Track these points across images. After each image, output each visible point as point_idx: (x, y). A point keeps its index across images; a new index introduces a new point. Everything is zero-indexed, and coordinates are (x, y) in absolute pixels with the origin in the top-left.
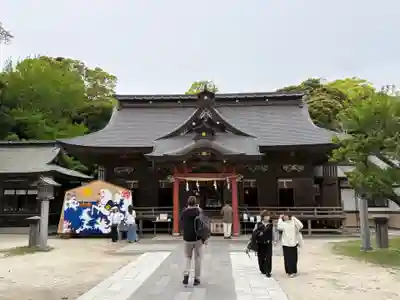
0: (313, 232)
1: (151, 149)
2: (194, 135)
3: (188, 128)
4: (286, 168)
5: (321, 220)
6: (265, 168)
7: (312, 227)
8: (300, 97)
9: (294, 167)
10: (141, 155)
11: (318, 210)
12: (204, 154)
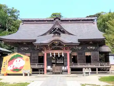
0: (98, 73)
1: (35, 40)
2: (52, 35)
3: (50, 32)
4: (88, 48)
5: (101, 68)
6: (80, 48)
7: (98, 71)
8: (94, 20)
9: (91, 48)
10: (32, 43)
11: (100, 64)
12: (56, 42)
